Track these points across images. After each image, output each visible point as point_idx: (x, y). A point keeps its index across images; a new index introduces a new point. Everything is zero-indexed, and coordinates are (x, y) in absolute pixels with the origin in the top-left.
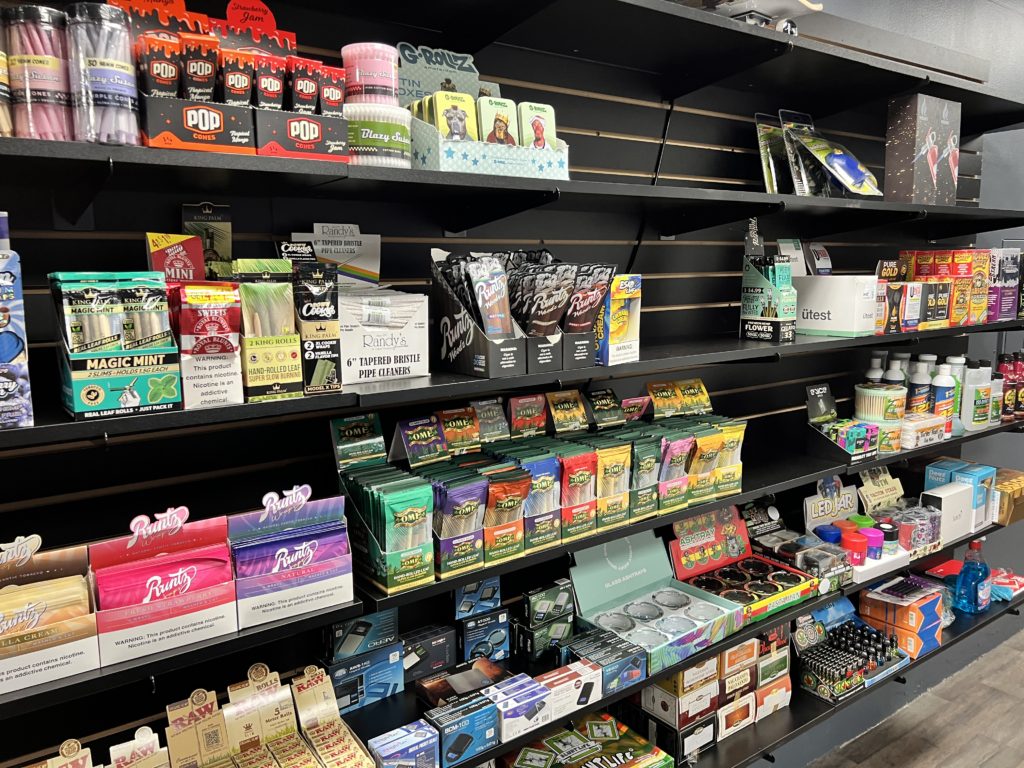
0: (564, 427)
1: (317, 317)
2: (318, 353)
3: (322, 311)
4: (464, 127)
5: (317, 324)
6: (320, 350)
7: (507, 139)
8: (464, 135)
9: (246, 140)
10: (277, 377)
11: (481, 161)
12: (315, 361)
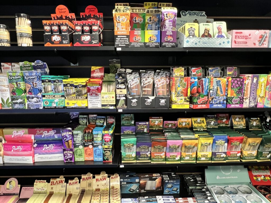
0: (237, 127)
1: (120, 88)
2: (120, 98)
3: (121, 87)
4: (194, 33)
5: (120, 90)
6: (121, 97)
7: (209, 36)
8: (194, 36)
9: (67, 43)
10: (108, 103)
11: (198, 43)
12: (119, 100)
